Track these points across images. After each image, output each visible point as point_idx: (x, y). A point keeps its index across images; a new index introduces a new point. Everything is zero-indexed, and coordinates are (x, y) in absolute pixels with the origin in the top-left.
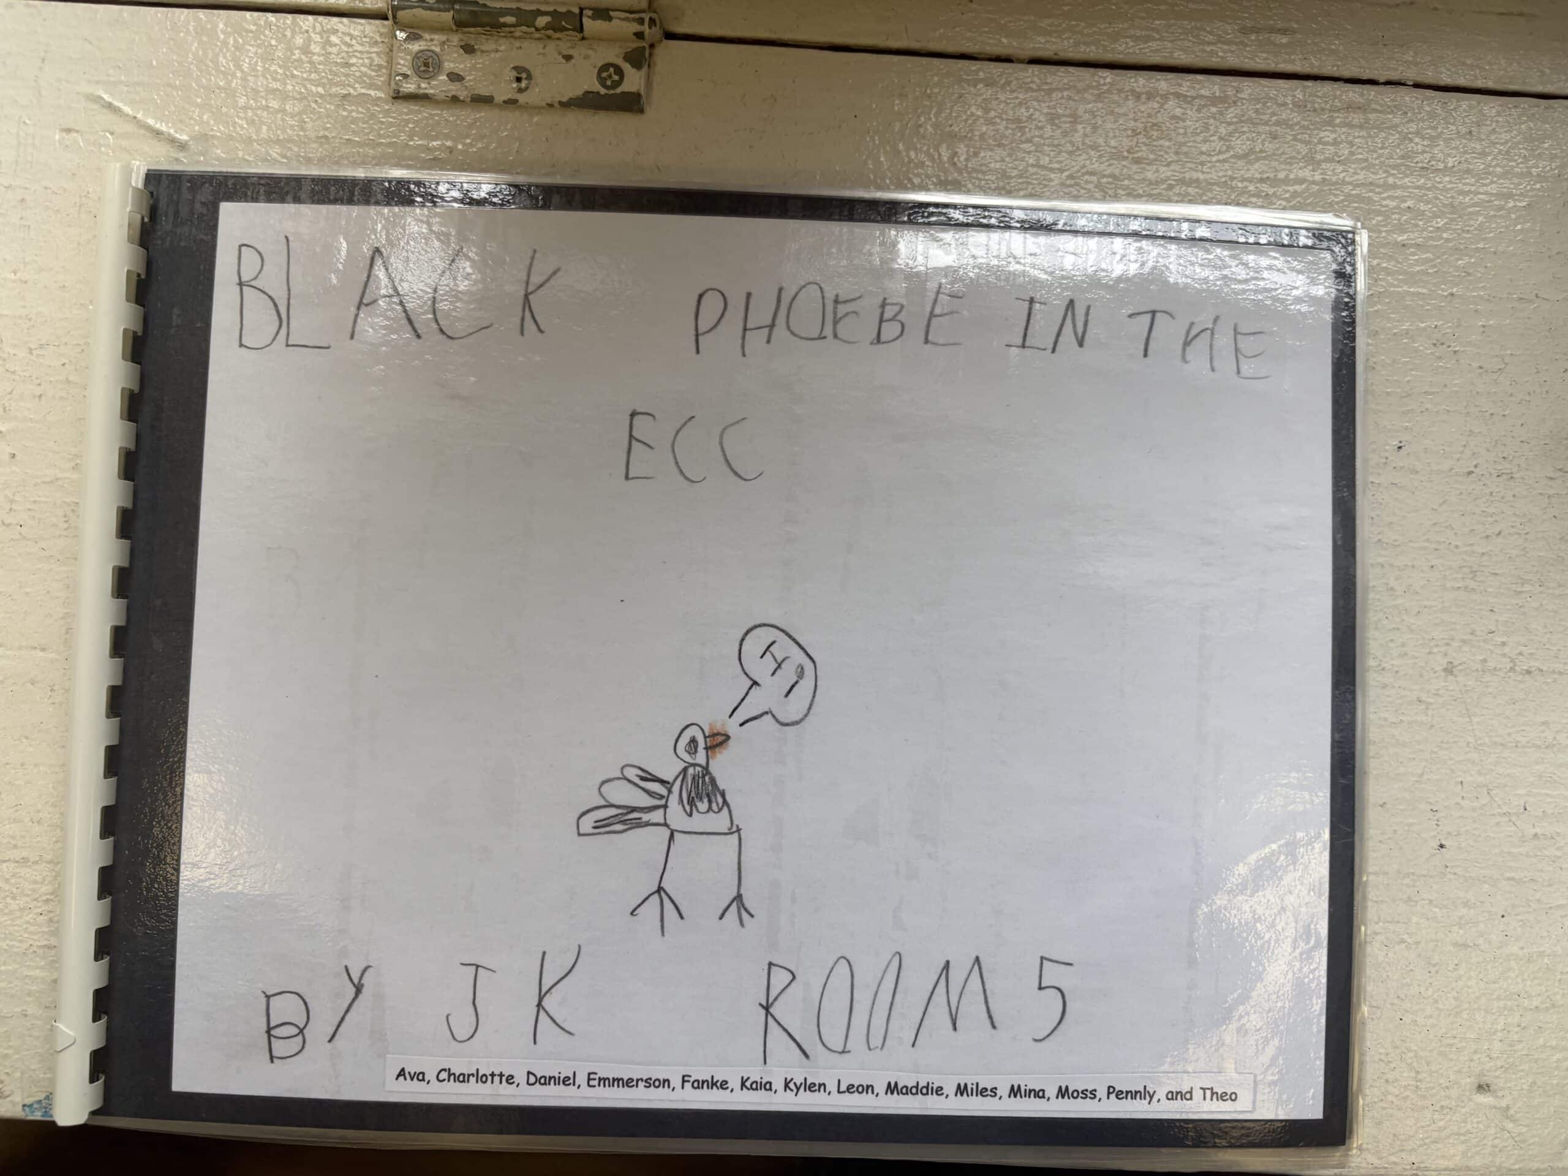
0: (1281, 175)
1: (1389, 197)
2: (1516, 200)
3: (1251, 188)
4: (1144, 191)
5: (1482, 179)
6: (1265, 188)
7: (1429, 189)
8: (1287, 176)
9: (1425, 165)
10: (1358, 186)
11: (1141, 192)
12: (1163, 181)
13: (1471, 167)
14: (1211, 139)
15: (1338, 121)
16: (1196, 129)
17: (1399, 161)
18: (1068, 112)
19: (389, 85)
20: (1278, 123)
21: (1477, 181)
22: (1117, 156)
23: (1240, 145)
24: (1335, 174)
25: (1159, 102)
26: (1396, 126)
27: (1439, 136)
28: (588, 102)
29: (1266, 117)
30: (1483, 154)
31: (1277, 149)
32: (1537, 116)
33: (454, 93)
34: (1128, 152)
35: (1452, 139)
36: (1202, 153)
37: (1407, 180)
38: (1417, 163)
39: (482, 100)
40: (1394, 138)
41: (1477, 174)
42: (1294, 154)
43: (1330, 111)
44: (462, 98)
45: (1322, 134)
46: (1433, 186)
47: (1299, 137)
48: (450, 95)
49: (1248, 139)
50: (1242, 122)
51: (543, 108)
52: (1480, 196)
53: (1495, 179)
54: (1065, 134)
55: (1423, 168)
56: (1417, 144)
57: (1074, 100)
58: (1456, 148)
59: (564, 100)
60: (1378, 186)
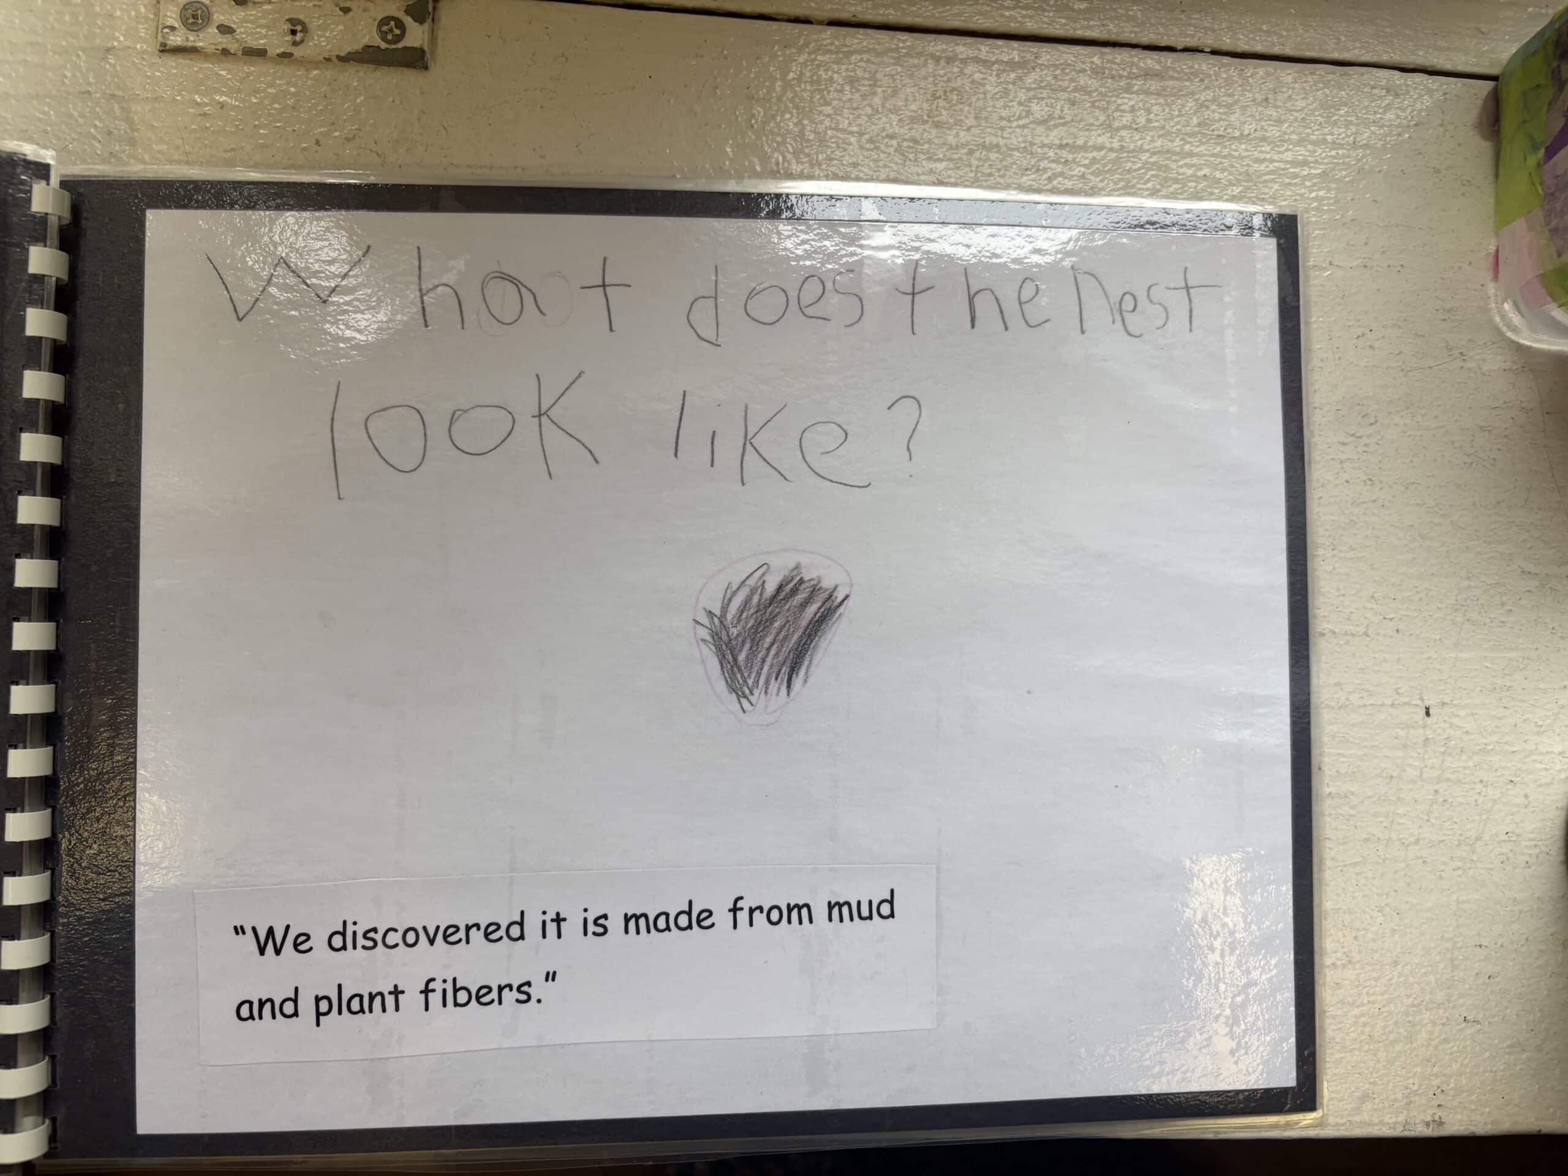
0: (1080, 142)
1: (1186, 165)
2: (1311, 167)
3: (1051, 154)
4: (944, 156)
5: (1278, 146)
6: (1064, 154)
7: (1225, 157)
8: (1086, 142)
9: (1221, 133)
10: (1154, 154)
11: (941, 156)
12: (963, 146)
13: (1268, 134)
14: (1010, 104)
15: (1136, 88)
16: (996, 94)
17: (1196, 129)
18: (867, 75)
19: (156, 37)
20: (1076, 90)
21: (1272, 149)
22: (915, 119)
23: (1039, 110)
24: (1132, 142)
25: (958, 67)
26: (1193, 93)
27: (1236, 102)
28: (368, 57)
29: (1066, 84)
30: (1279, 122)
31: (1076, 115)
32: (1333, 83)
33: (224, 46)
34: (929, 116)
35: (1247, 106)
36: (1001, 118)
37: (1202, 148)
38: (1213, 130)
39: (256, 54)
40: (1191, 104)
41: (1273, 142)
42: (1091, 121)
43: (1128, 77)
44: (232, 51)
45: (1119, 101)
46: (1230, 155)
47: (1097, 104)
48: (220, 48)
49: (1047, 105)
50: (1041, 88)
51: (320, 62)
52: (1276, 164)
53: (1291, 147)
54: (864, 97)
55: (1220, 136)
56: (1214, 111)
57: (873, 63)
58: (1252, 116)
59: (342, 54)
60: (1177, 154)
